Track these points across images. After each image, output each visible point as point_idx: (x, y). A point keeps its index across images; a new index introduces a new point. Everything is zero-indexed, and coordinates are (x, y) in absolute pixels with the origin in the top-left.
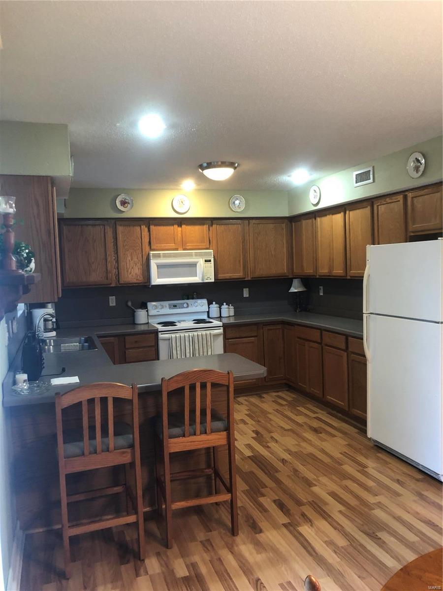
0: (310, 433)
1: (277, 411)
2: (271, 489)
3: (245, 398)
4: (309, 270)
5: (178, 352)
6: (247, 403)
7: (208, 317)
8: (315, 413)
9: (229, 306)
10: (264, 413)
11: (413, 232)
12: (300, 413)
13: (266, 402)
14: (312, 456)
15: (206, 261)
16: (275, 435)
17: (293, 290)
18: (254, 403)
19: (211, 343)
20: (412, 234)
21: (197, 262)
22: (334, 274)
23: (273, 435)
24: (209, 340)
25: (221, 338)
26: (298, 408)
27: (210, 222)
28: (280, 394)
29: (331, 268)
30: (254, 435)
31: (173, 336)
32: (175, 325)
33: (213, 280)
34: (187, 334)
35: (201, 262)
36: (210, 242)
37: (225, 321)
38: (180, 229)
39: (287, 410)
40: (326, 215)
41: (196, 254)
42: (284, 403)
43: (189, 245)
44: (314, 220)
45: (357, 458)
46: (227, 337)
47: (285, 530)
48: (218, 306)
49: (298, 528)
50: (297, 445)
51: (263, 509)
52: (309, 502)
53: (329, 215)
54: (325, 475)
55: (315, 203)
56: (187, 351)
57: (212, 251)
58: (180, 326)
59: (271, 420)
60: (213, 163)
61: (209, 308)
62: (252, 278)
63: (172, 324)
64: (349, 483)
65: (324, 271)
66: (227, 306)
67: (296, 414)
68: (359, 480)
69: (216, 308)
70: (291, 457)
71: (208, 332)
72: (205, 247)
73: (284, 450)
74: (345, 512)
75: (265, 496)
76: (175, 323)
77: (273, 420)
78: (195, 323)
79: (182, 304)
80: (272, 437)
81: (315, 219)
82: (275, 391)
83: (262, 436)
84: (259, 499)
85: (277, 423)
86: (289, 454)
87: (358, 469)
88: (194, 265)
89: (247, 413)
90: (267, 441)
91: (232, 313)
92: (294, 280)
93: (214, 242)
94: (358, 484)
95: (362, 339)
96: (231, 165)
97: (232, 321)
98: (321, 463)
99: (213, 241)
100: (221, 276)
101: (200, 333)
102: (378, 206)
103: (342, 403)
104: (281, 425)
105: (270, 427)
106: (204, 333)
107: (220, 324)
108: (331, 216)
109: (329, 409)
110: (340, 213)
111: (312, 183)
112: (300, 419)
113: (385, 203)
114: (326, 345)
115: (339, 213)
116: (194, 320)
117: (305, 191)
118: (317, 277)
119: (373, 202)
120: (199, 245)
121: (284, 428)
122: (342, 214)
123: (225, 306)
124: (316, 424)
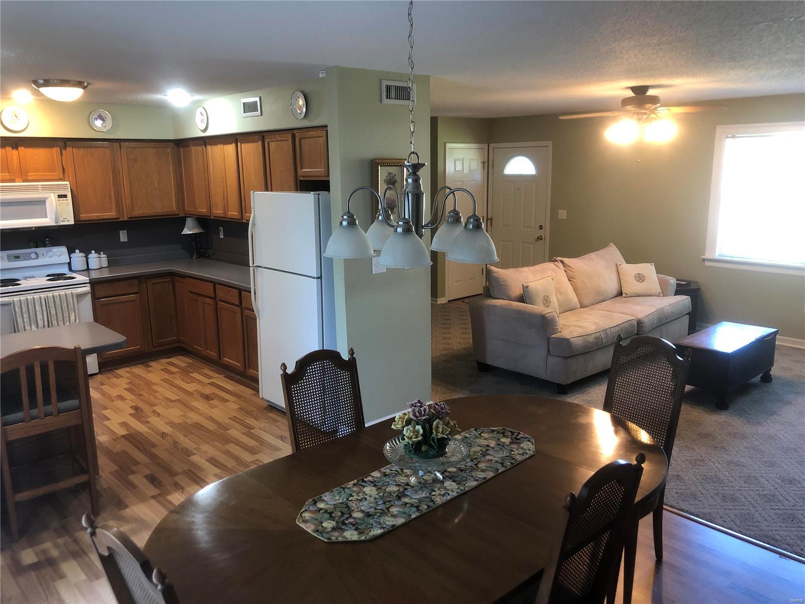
0: (200, 402)
1: (165, 380)
2: (144, 465)
3: (127, 369)
4: (203, 210)
5: (25, 320)
6: (128, 375)
7: (70, 269)
8: (210, 377)
9: (100, 254)
10: (149, 384)
11: (303, 177)
12: (194, 380)
13: (153, 372)
14: (198, 426)
15: (60, 196)
16: (159, 409)
17: (186, 231)
18: (138, 375)
19: (74, 306)
20: (302, 179)
21: (47, 198)
22: (229, 217)
23: (154, 408)
24: (71, 302)
25: (89, 299)
26: (192, 375)
27: (62, 143)
28: (173, 360)
29: (226, 208)
30: (133, 412)
31: (16, 299)
32: (19, 284)
33: (73, 223)
34: (36, 296)
35: (52, 198)
36: (64, 171)
37: (95, 275)
38: (15, 152)
39: (178, 378)
40: (216, 144)
41: (44, 188)
42: (174, 369)
43: (32, 175)
44: (204, 147)
45: (246, 421)
46: (96, 297)
47: (153, 502)
48: (83, 254)
49: (168, 497)
50: (182, 416)
51: (131, 486)
52: (184, 471)
53: (220, 144)
54: (208, 443)
55: (203, 128)
56: (38, 318)
57: (68, 183)
58: (24, 284)
59: (156, 392)
60: (51, 81)
61: (70, 258)
62: (129, 218)
63: (12, 282)
64: (232, 448)
65: (218, 212)
66: (97, 255)
67: (187, 382)
68: (242, 443)
69: (81, 258)
70: (172, 430)
71: (69, 292)
72: (57, 178)
73: (167, 423)
74: (220, 475)
75: (136, 473)
76: (19, 280)
77: (158, 392)
78: (49, 280)
79: (27, 254)
80: (154, 411)
81: (206, 147)
82: (165, 357)
83: (142, 411)
84: (129, 477)
85: (162, 394)
86: (172, 427)
87: (244, 431)
88: (42, 202)
89: (127, 386)
90: (147, 415)
91: (105, 263)
92: (187, 219)
93: (70, 170)
94: (240, 446)
95: (251, 293)
96: (79, 84)
97: (106, 274)
98: (206, 432)
99: (68, 170)
100: (84, 216)
101: (56, 293)
102: (269, 142)
103: (238, 364)
104: (167, 396)
105: (154, 400)
106: (62, 293)
107: (86, 279)
108: (222, 145)
109: (228, 372)
110: (232, 144)
111: (197, 103)
112: (191, 387)
113: (275, 140)
114: (221, 301)
115: (230, 144)
116: (48, 276)
117: (190, 113)
118: (212, 218)
119: (263, 137)
120: (47, 175)
121: (170, 399)
122: (234, 145)
123: (93, 255)
124: (208, 390)
